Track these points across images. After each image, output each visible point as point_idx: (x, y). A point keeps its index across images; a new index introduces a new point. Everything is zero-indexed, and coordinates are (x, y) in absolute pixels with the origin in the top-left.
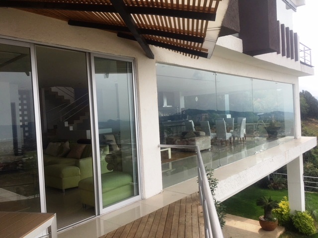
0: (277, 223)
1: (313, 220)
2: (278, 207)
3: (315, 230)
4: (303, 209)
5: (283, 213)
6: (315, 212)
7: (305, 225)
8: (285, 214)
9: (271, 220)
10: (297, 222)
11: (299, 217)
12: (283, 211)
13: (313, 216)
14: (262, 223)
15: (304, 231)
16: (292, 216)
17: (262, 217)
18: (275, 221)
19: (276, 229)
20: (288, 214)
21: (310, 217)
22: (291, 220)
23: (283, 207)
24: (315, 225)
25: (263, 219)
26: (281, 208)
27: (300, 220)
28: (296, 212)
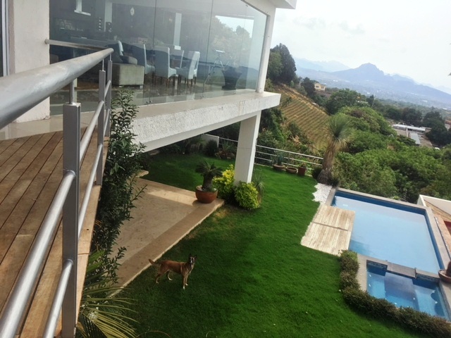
0: (216, 194)
1: (257, 192)
2: (221, 176)
3: (257, 204)
4: (249, 180)
5: (225, 183)
6: (261, 184)
7: (248, 198)
8: (228, 185)
9: (209, 190)
10: (239, 195)
11: (243, 189)
12: (226, 181)
13: (258, 189)
14: (198, 193)
15: (245, 204)
16: (235, 187)
17: (199, 187)
18: (214, 192)
19: (214, 202)
20: (230, 185)
21: (255, 189)
22: (233, 192)
23: (227, 176)
24: (258, 199)
25: (201, 190)
26: (225, 178)
27: (243, 192)
28: (241, 183)
